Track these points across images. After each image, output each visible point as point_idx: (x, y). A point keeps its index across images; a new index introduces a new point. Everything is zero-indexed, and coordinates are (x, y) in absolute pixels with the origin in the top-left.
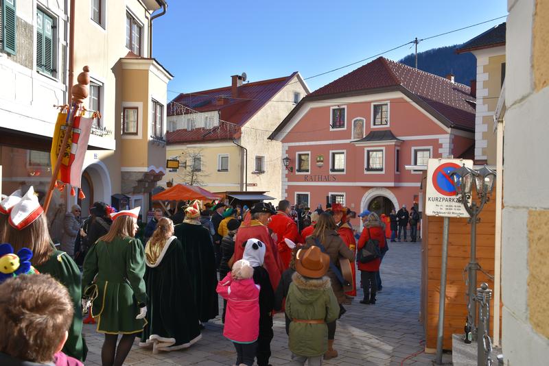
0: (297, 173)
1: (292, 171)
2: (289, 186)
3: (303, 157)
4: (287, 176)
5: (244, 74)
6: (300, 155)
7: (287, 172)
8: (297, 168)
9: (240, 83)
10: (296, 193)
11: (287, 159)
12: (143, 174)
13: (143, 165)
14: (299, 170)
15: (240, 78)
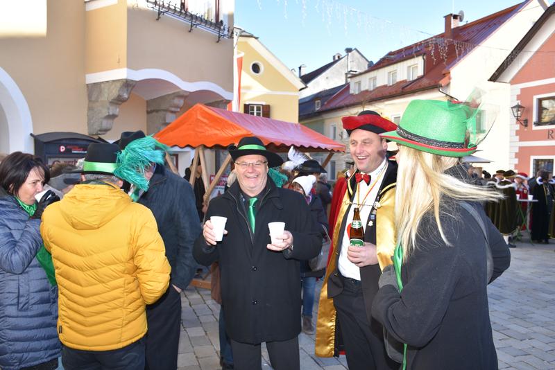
0: (535, 128)
1: (526, 126)
2: (521, 148)
3: (545, 104)
4: (518, 133)
5: (462, 12)
6: (540, 101)
7: (518, 127)
8: (535, 119)
9: (455, 24)
10: (533, 158)
11: (518, 107)
12: (119, 85)
13: (118, 65)
14: (539, 123)
15: (455, 17)
